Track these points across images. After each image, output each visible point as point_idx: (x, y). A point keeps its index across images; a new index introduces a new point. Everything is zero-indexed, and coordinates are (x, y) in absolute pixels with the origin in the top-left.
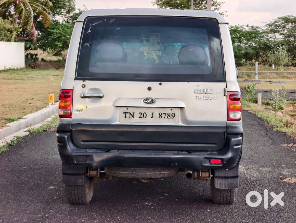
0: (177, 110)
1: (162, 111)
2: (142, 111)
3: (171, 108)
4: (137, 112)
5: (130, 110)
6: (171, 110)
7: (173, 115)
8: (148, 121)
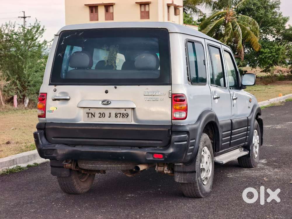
0: (130, 110)
1: (118, 111)
3: (126, 109)
4: (97, 112)
5: (92, 111)
7: (127, 115)
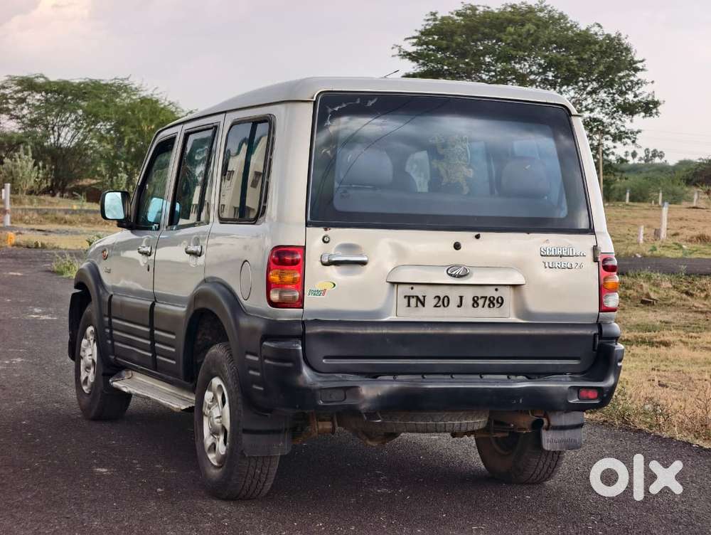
0: (508, 289)
1: (480, 292)
2: (442, 292)
3: (497, 287)
4: (430, 294)
5: (418, 291)
6: (496, 290)
7: (500, 301)
8: (451, 314)
